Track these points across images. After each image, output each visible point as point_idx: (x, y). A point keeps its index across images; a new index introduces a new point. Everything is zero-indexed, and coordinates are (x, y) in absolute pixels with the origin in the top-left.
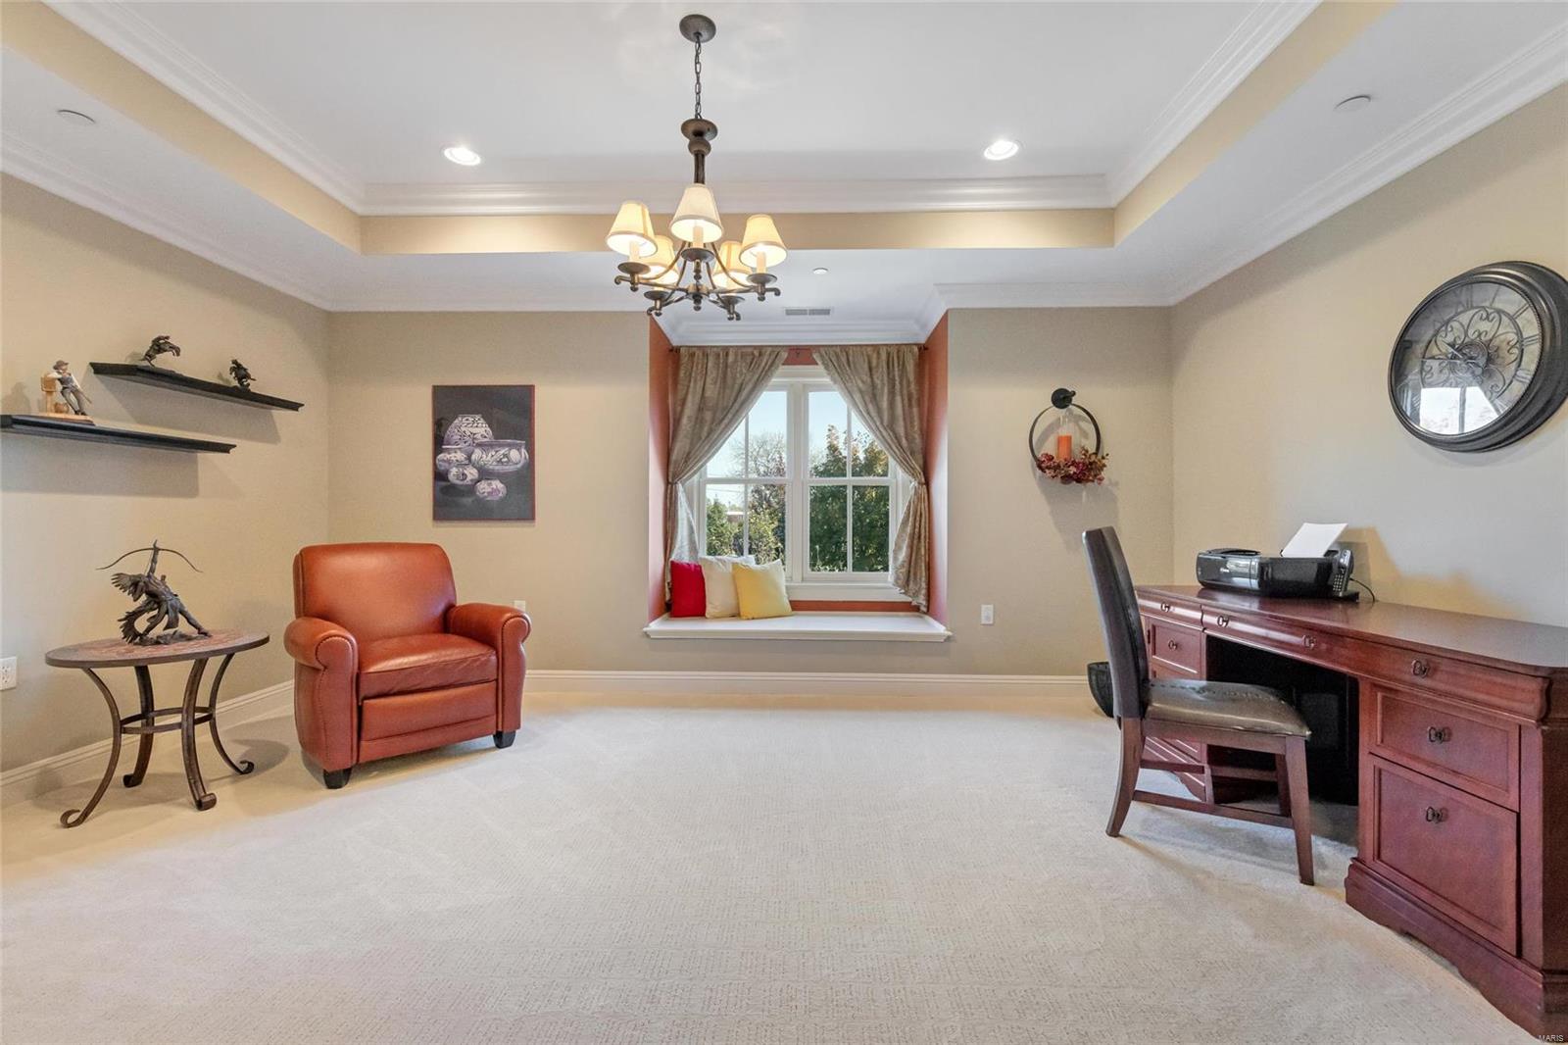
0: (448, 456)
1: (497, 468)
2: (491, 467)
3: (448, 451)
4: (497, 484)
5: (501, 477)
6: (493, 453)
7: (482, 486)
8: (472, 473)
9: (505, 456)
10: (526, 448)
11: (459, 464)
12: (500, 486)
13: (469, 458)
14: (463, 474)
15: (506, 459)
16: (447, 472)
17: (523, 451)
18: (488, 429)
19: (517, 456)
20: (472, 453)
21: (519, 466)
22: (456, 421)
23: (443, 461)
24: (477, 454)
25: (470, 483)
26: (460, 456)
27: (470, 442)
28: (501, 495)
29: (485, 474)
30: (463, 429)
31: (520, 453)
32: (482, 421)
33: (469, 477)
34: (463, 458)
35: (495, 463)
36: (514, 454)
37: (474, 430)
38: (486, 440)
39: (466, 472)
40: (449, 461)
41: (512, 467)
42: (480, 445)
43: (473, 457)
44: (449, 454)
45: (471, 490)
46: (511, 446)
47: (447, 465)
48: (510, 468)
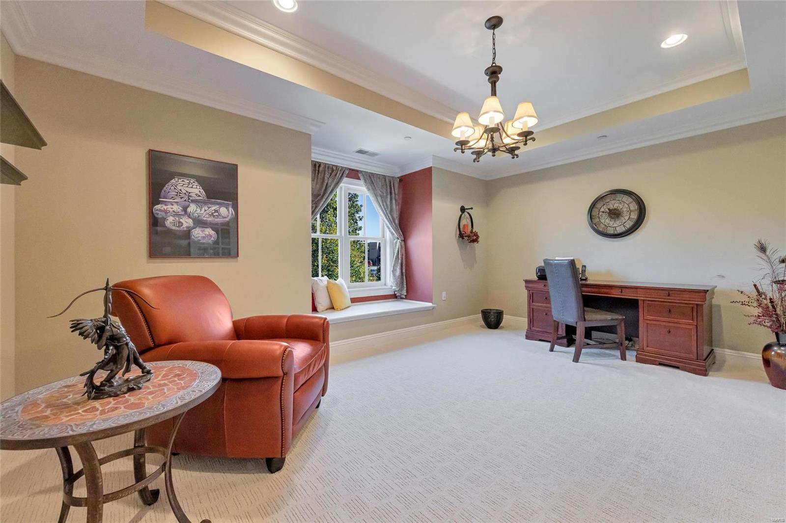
0: (165, 207)
1: (210, 219)
2: (205, 219)
3: (165, 203)
4: (209, 231)
5: (213, 226)
6: (206, 209)
7: (196, 232)
8: (187, 222)
9: (216, 211)
10: (233, 207)
11: (176, 214)
12: (212, 233)
13: (185, 209)
14: (180, 222)
15: (217, 214)
16: (164, 219)
17: (231, 209)
18: (202, 190)
19: (225, 212)
20: (188, 207)
21: (227, 219)
22: (173, 181)
23: (160, 210)
24: (192, 208)
25: (185, 229)
26: (177, 208)
27: (186, 198)
28: (212, 239)
29: (200, 223)
30: (179, 188)
31: (228, 210)
32: (196, 184)
33: (185, 225)
34: (179, 210)
35: (207, 216)
36: (223, 211)
37: (190, 190)
38: (199, 198)
39: (181, 220)
40: (166, 212)
41: (221, 220)
42: (194, 201)
43: (189, 210)
44: (166, 205)
45: (187, 234)
46: (221, 205)
47: (163, 214)
48: (219, 220)
